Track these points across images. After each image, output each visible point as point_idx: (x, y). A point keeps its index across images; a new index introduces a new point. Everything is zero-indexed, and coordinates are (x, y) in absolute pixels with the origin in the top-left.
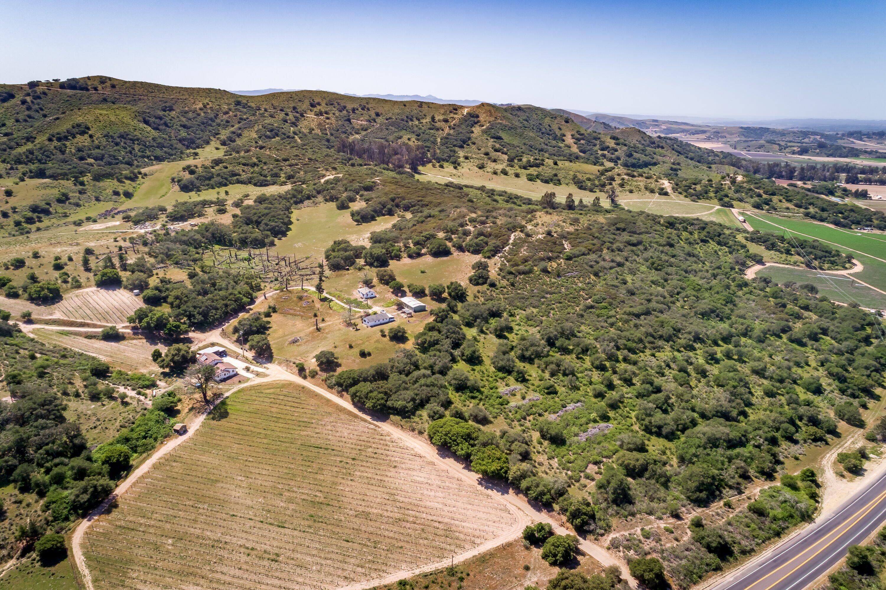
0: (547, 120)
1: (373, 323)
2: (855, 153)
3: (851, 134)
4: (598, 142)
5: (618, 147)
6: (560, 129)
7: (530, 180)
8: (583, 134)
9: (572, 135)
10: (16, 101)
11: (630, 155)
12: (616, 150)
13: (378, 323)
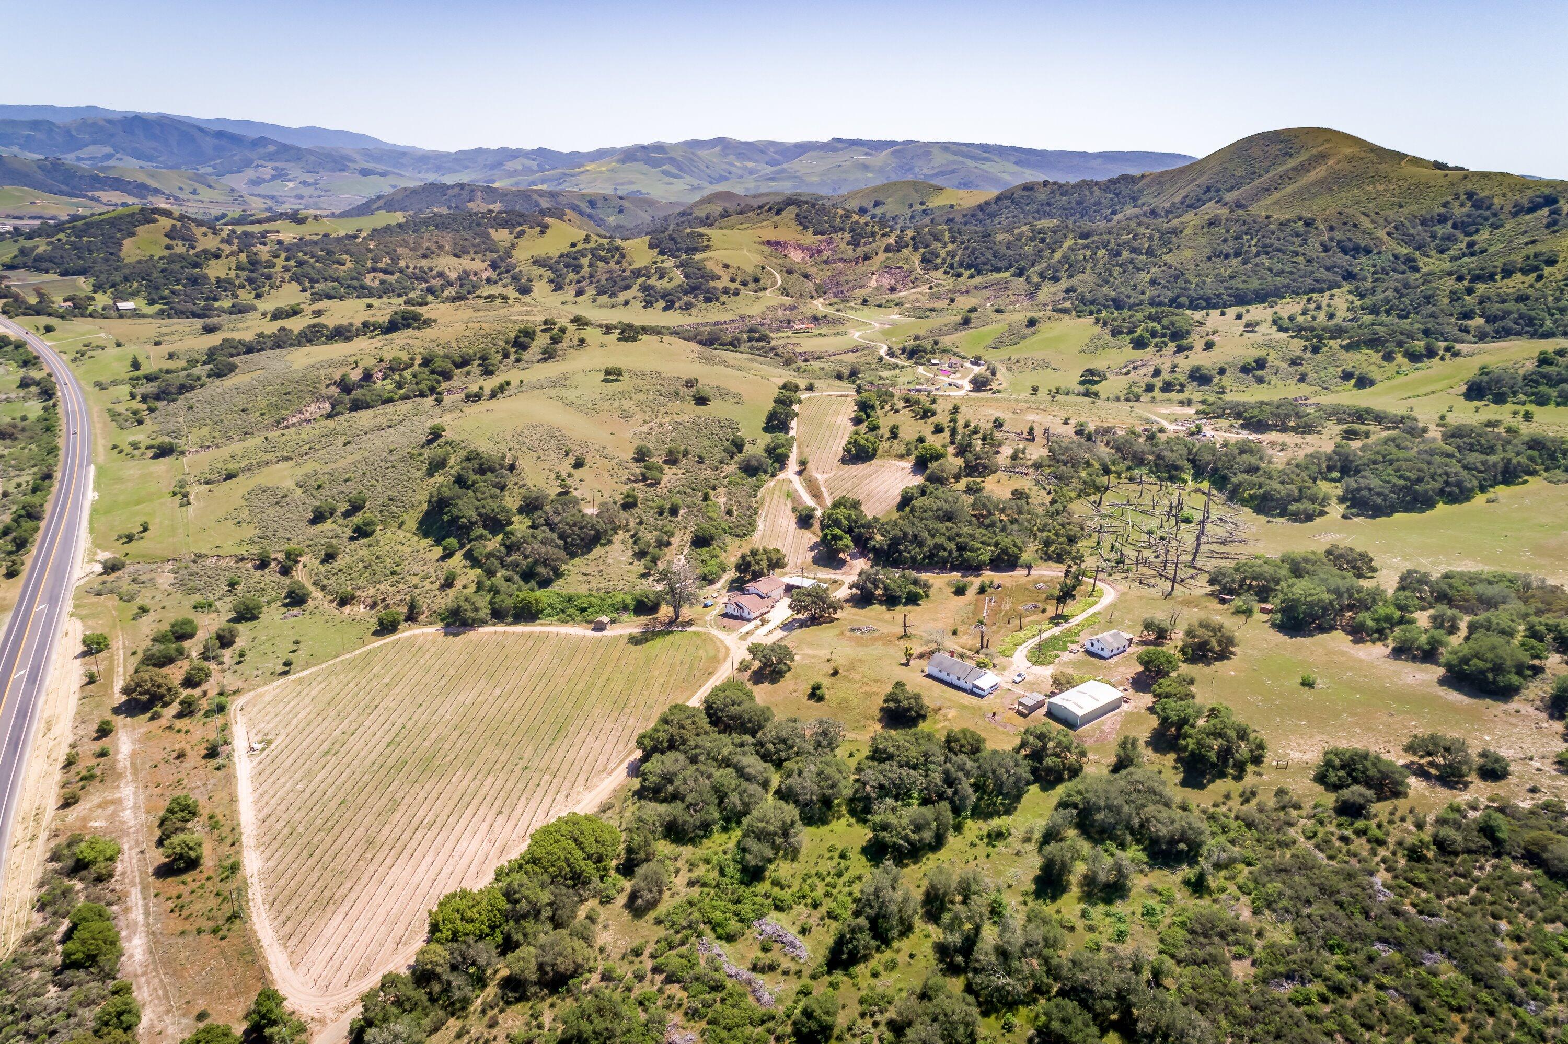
1: (935, 672)
10: (1545, 211)
13: (943, 675)
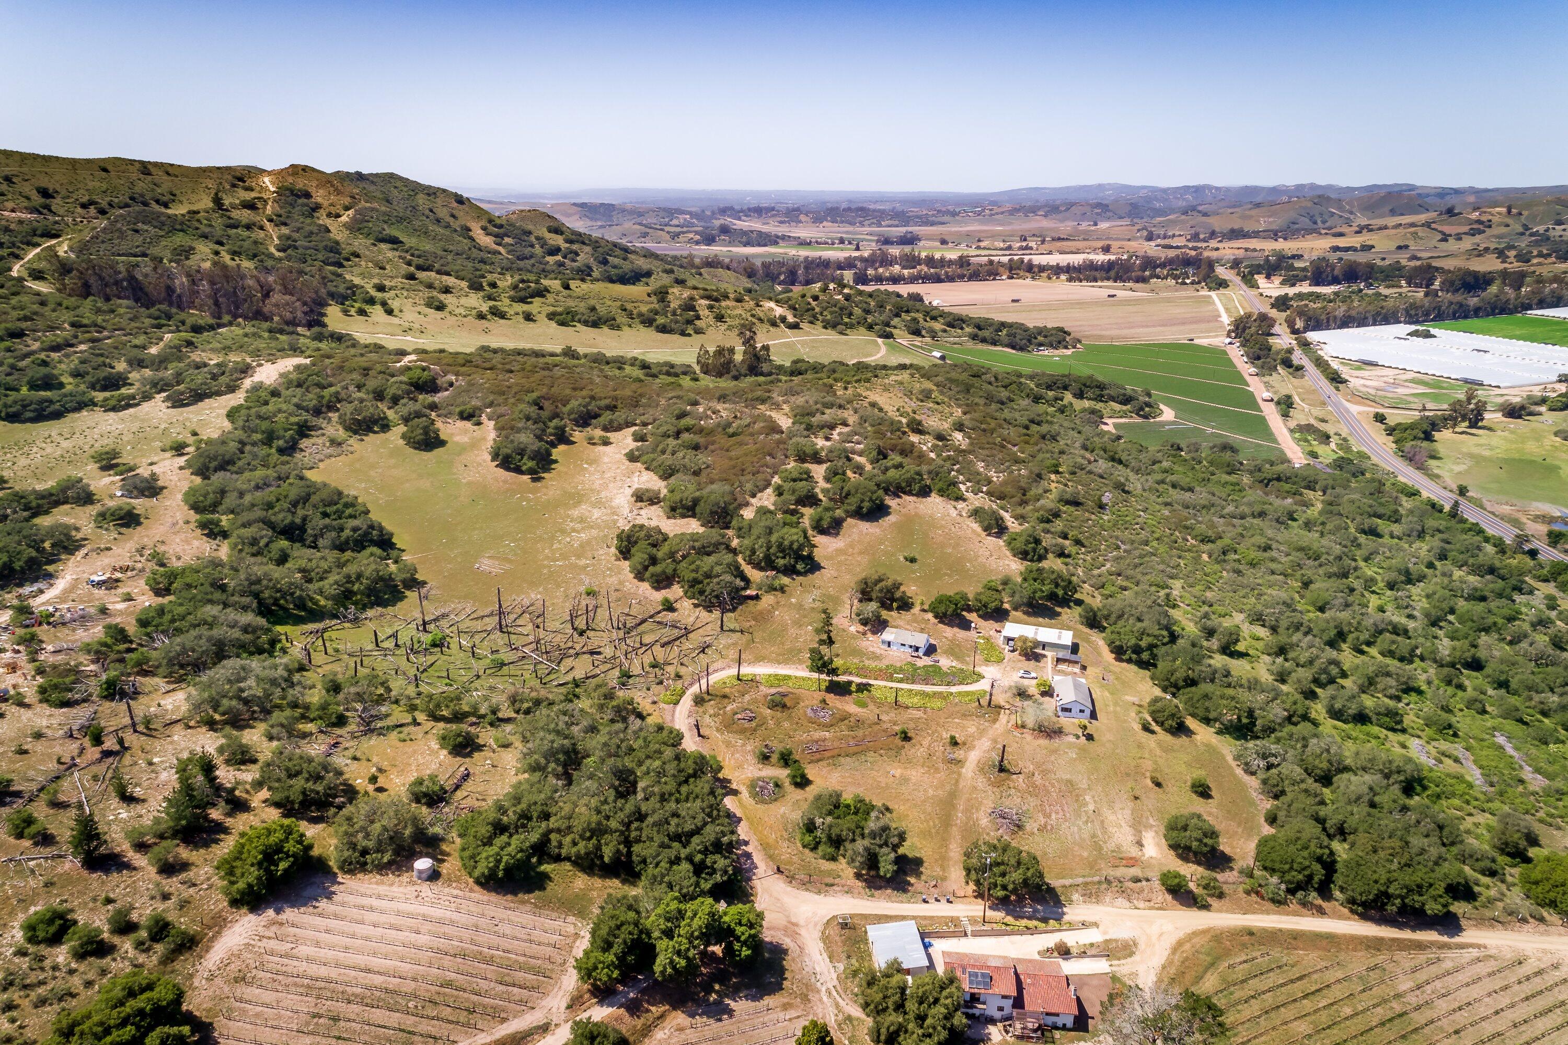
0: (421, 199)
2: (773, 240)
3: (724, 211)
4: (532, 239)
5: (575, 247)
6: (453, 216)
7: (562, 324)
8: (501, 226)
9: (484, 229)
11: (605, 262)
12: (577, 254)
